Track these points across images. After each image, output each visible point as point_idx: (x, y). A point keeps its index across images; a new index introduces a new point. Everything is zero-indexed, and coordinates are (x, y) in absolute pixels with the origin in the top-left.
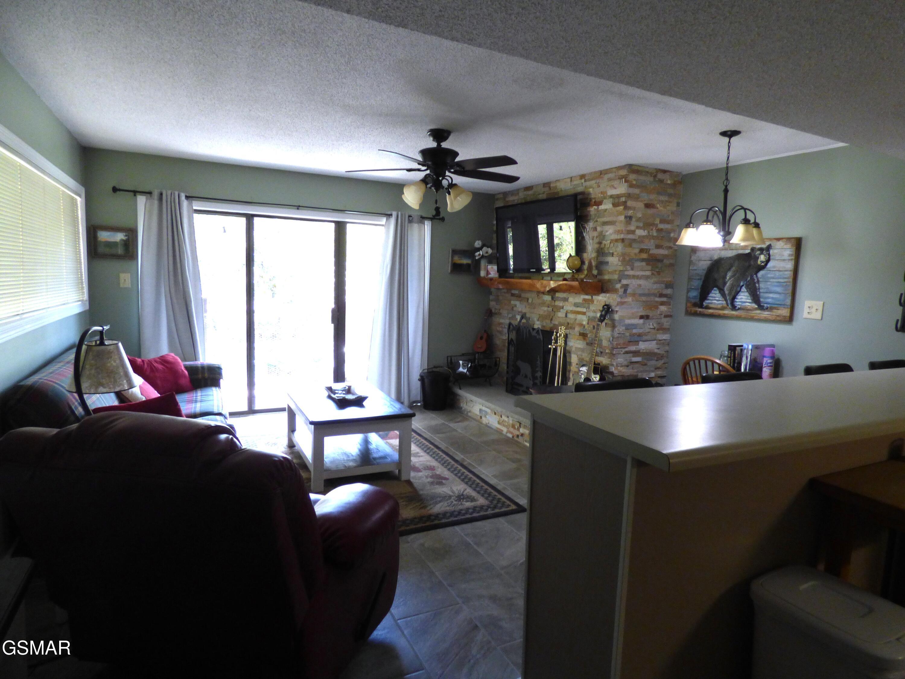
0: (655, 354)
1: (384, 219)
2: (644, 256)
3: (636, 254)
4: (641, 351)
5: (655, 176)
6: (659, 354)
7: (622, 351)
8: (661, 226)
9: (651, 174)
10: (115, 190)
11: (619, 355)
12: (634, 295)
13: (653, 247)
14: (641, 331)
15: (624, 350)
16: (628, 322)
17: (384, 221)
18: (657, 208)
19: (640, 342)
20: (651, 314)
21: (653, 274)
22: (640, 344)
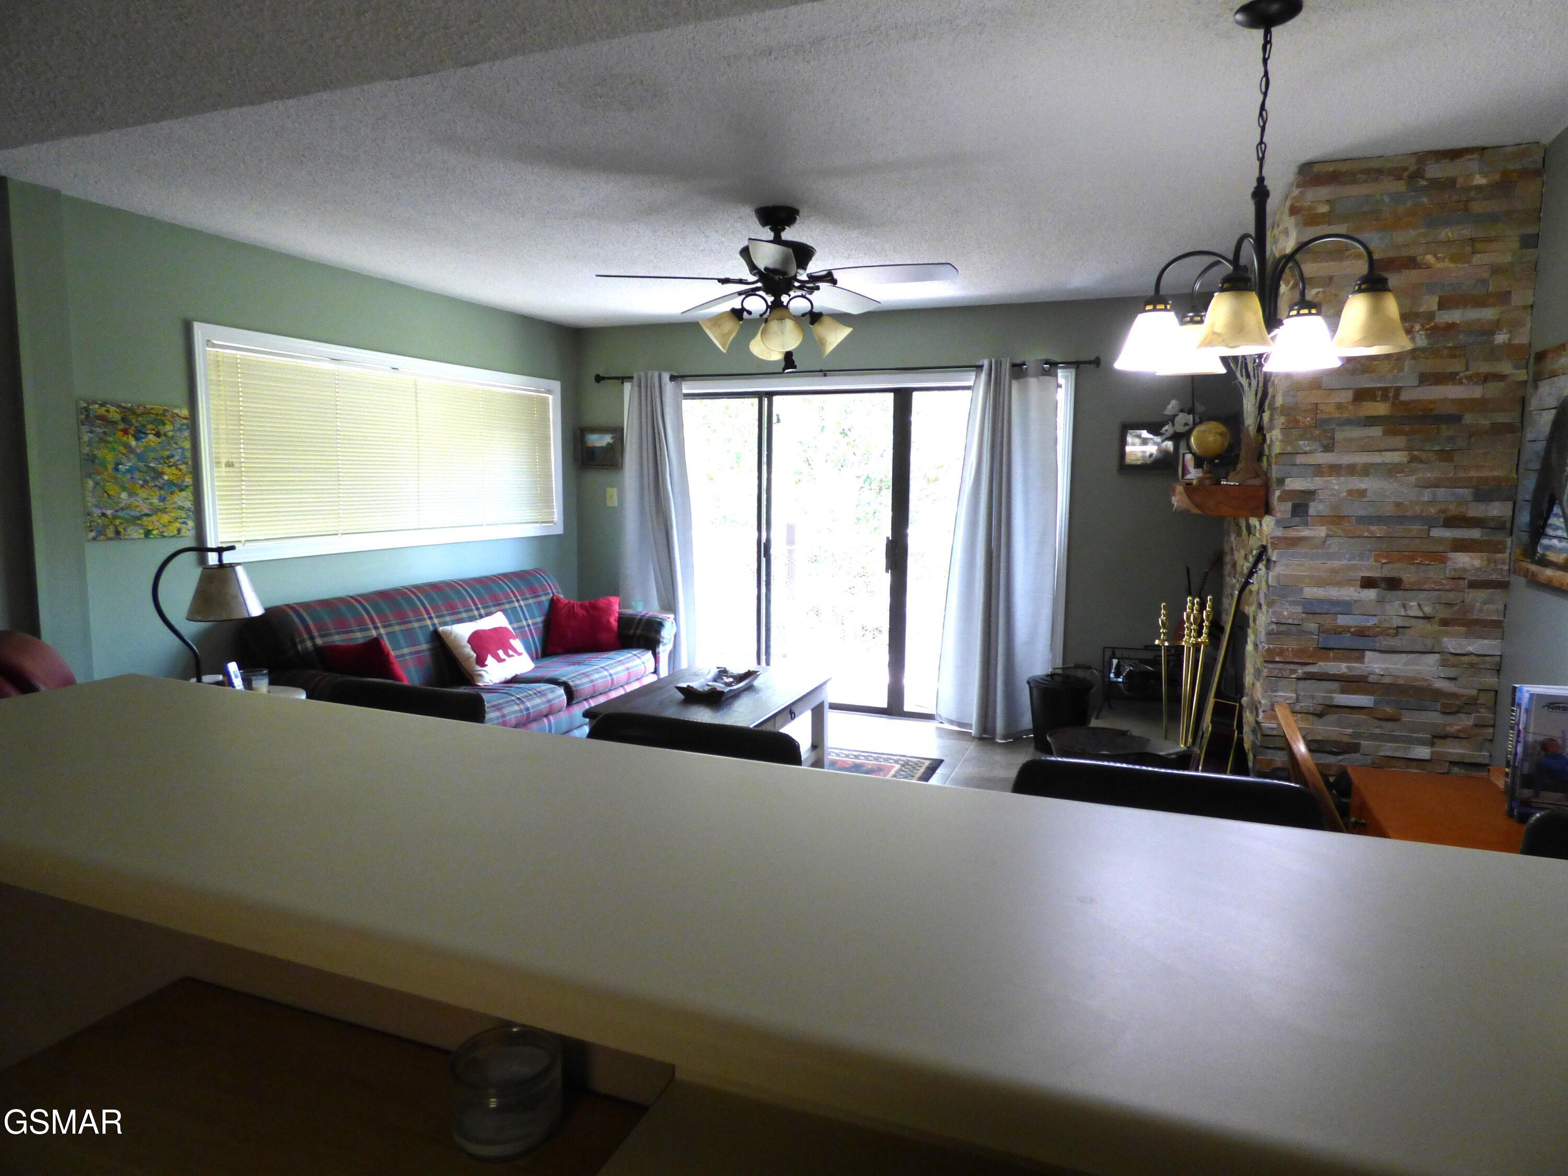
0: (1437, 694)
1: (972, 375)
2: (1381, 409)
3: (1339, 406)
4: (1372, 679)
5: (1417, 174)
6: (1454, 695)
7: (1293, 671)
8: (1446, 317)
9: (1396, 173)
10: (599, 379)
11: (1283, 682)
12: (1335, 519)
13: (1413, 381)
14: (1370, 624)
15: (1300, 671)
16: (1311, 592)
17: (969, 379)
18: (1428, 267)
19: (1368, 653)
20: (1408, 575)
21: (1413, 459)
22: (1366, 660)
